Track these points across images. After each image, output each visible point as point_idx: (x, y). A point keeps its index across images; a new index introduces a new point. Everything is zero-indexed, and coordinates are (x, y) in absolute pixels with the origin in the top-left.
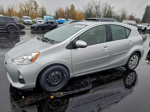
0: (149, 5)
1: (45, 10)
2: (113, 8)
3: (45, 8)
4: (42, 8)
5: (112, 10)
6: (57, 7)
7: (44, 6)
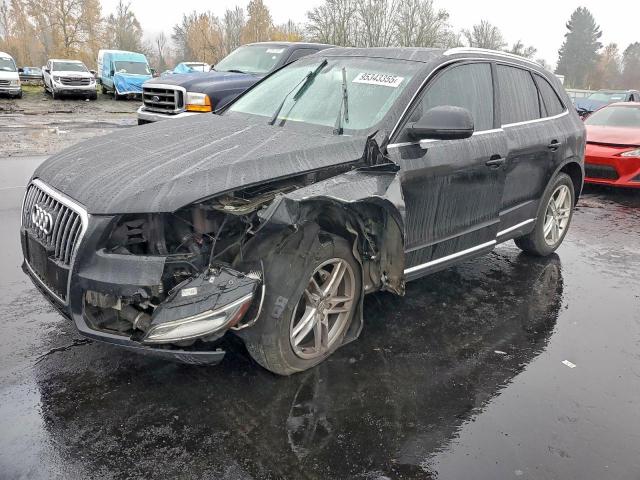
0: (582, 8)
1: (135, 28)
2: (441, 17)
3: (132, 19)
5: (436, 28)
6: (188, 16)
7: (131, 9)
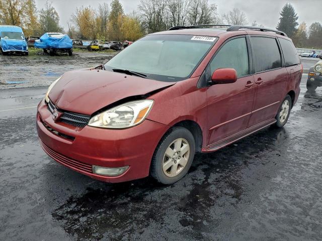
0: (288, 4)
1: (55, 16)
2: (212, 9)
3: (53, 11)
4: (48, 12)
5: (210, 15)
7: (53, 6)
